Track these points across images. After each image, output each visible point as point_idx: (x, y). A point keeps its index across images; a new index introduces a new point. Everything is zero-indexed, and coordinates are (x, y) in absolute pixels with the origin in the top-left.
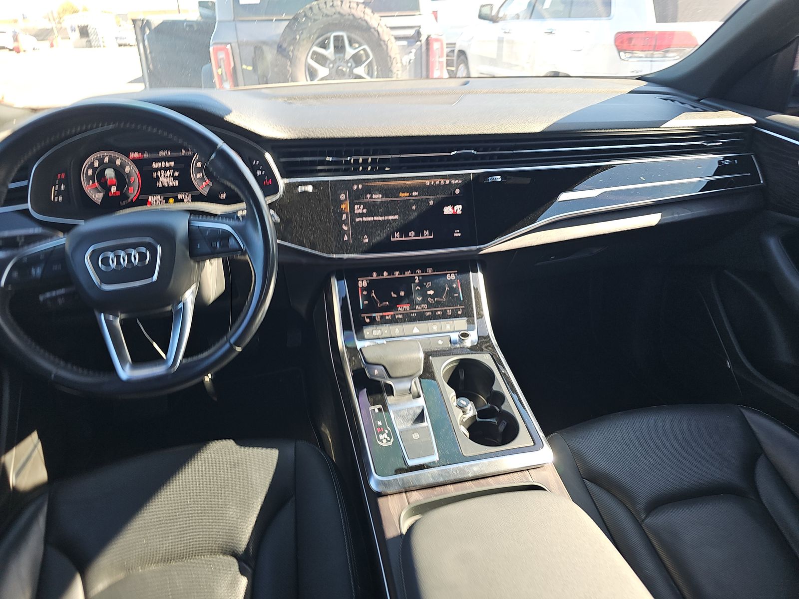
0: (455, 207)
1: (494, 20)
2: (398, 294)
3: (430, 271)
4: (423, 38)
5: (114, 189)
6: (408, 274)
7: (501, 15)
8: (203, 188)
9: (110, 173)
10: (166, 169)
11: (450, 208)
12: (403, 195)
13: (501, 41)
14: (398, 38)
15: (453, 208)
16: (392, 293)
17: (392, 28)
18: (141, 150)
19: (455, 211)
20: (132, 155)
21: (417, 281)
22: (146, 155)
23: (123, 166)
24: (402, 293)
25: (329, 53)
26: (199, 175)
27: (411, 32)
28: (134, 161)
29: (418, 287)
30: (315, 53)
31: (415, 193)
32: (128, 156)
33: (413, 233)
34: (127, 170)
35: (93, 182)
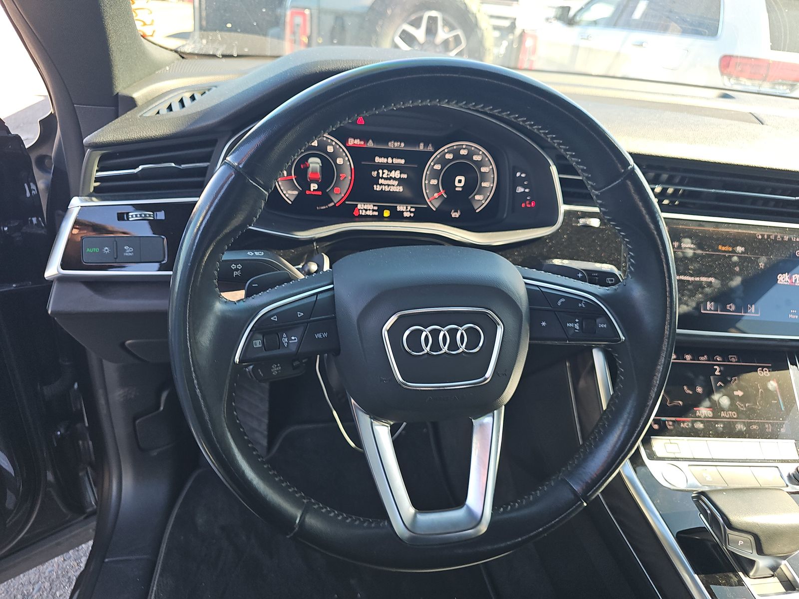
0: (794, 276)
1: (571, 22)
2: (694, 390)
3: (734, 360)
4: (518, 32)
5: (314, 186)
6: (703, 359)
7: (578, 18)
8: (433, 201)
9: (315, 163)
10: (391, 167)
11: (786, 276)
12: (724, 248)
13: (576, 47)
14: (496, 28)
15: (791, 278)
16: (685, 388)
17: (492, 17)
18: (364, 137)
19: (794, 281)
20: (351, 142)
21: (717, 373)
22: (370, 144)
23: (334, 156)
24: (699, 390)
25: (420, 34)
26: (434, 182)
27: (506, 23)
28: (351, 149)
29: (720, 383)
30: (404, 31)
31: (740, 249)
32: (344, 143)
33: (733, 308)
34: (340, 161)
35: (289, 174)
